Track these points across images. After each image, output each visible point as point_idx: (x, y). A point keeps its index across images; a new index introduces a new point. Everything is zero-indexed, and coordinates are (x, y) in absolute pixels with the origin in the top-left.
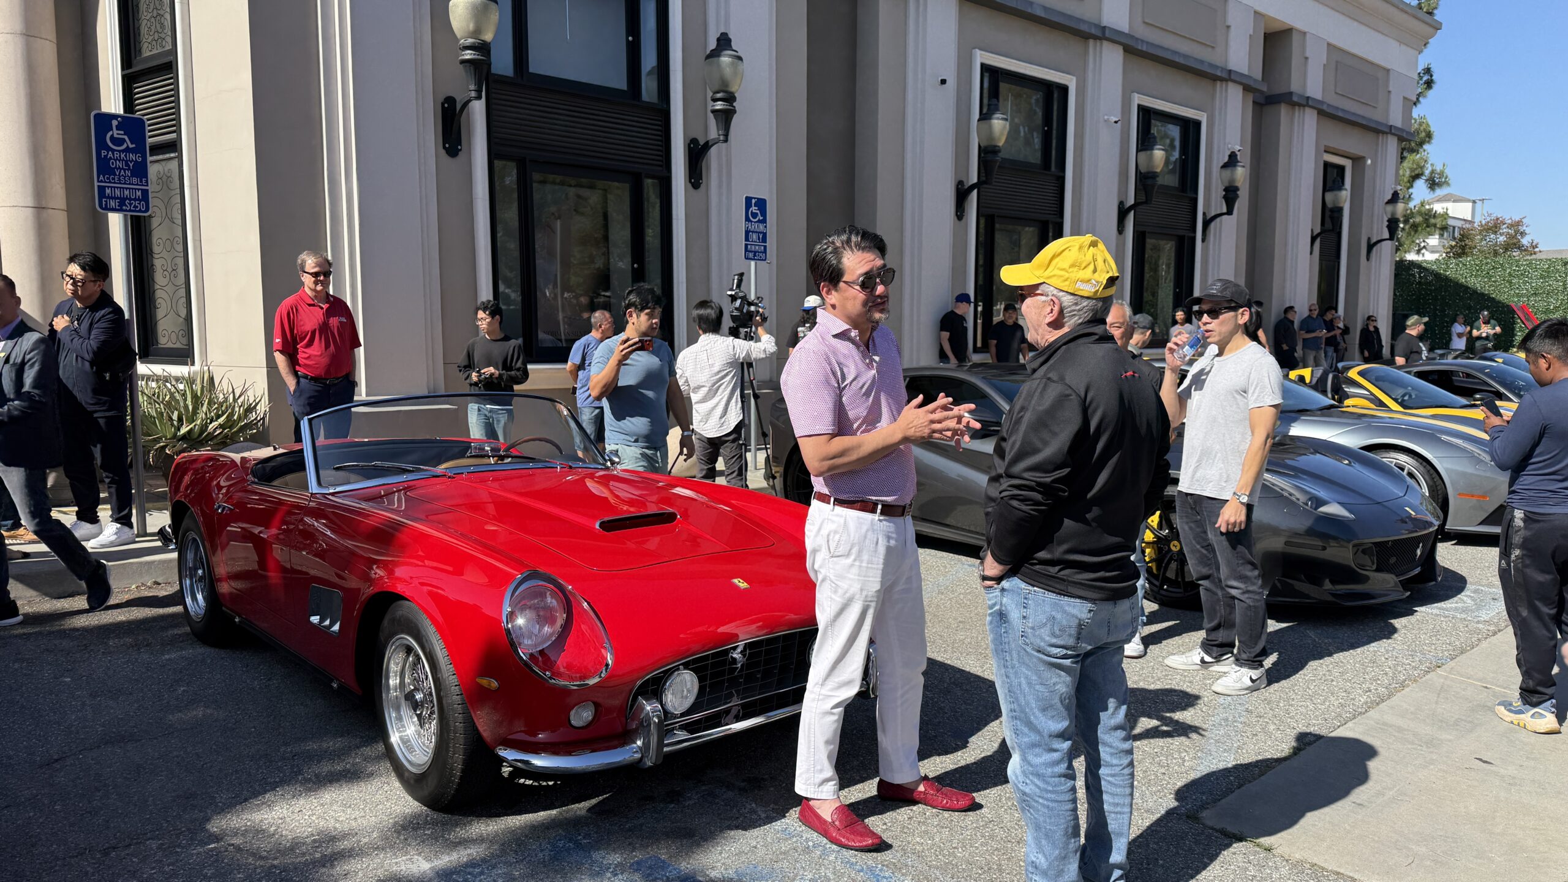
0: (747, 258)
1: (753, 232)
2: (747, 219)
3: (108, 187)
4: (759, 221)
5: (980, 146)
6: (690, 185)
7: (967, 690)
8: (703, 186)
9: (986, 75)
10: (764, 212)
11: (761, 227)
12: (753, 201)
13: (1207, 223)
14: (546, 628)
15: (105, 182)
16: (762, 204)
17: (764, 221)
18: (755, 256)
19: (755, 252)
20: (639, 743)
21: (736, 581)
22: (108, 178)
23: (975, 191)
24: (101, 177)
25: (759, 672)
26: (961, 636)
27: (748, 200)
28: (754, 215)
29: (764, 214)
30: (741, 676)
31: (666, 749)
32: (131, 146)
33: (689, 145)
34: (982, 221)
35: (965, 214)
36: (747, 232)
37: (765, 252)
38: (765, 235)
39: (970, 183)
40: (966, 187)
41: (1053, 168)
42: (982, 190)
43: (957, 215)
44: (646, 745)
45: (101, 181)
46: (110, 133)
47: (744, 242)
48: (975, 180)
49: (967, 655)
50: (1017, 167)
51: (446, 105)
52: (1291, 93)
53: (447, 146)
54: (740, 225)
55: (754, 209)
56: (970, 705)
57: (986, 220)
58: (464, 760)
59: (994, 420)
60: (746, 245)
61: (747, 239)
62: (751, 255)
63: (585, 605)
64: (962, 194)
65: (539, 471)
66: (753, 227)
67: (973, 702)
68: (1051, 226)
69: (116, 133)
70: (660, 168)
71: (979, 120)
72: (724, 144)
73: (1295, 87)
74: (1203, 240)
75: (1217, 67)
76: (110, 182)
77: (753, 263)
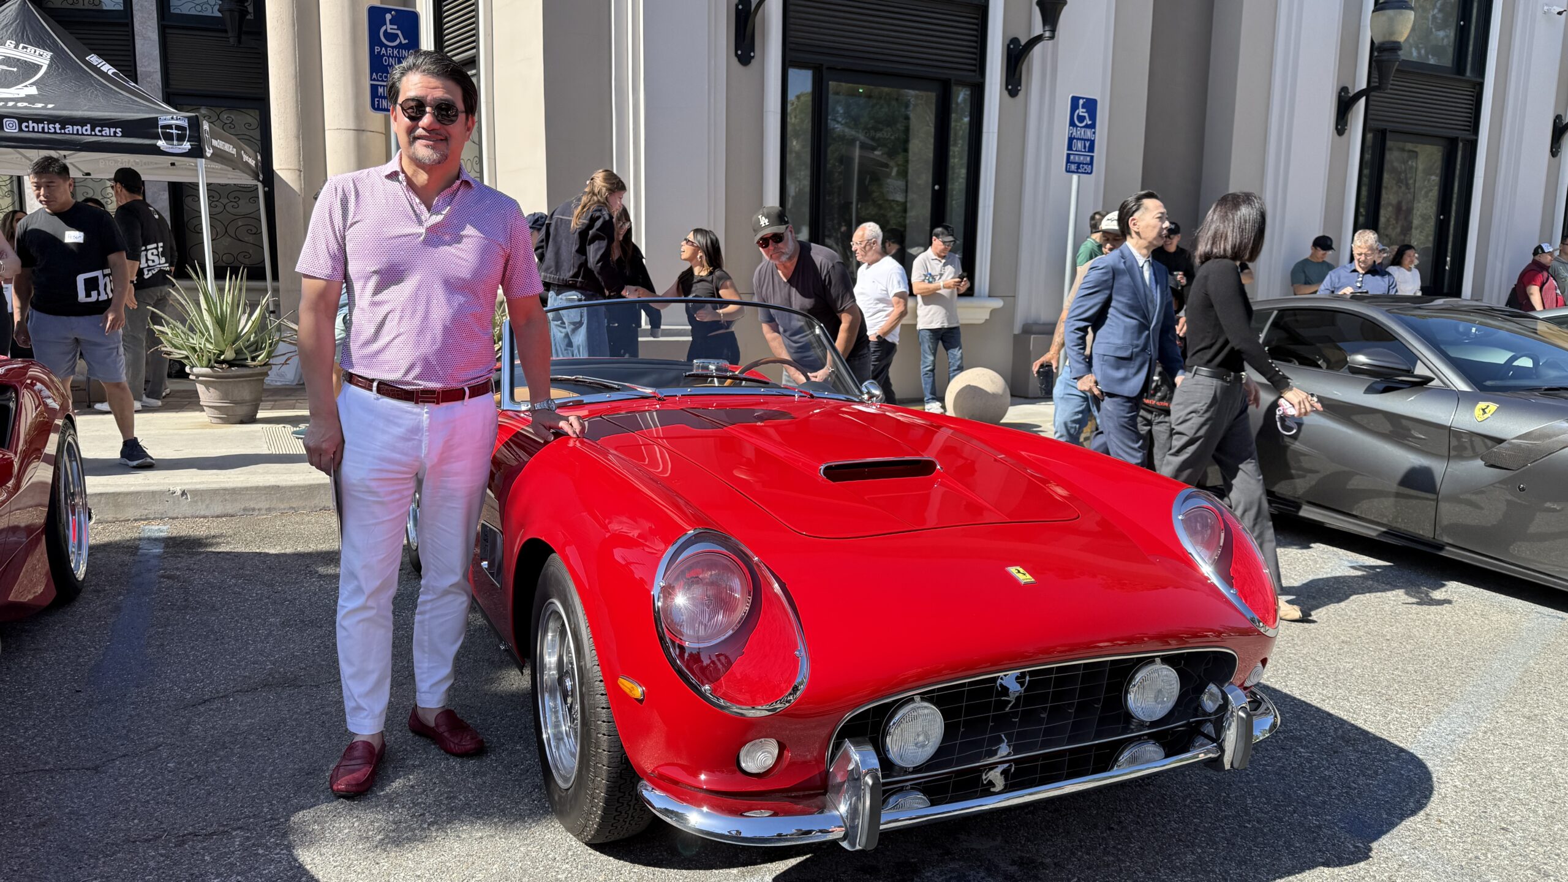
0: (1068, 171)
1: (1078, 139)
2: (1072, 124)
3: (381, 86)
4: (1087, 126)
5: (1372, 42)
6: (1006, 93)
7: (1363, 752)
8: (1021, 94)
10: (1093, 116)
11: (1089, 132)
12: (1081, 102)
14: (720, 617)
15: (378, 80)
16: (1091, 105)
17: (1092, 126)
18: (1078, 168)
19: (1079, 164)
20: (843, 808)
21: (1013, 570)
22: (381, 77)
23: (1363, 100)
24: (374, 75)
25: (1044, 709)
26: (1346, 663)
27: (1075, 100)
28: (1081, 119)
29: (1093, 117)
30: (1015, 714)
31: (882, 827)
32: (404, 42)
33: (1008, 46)
34: (1370, 136)
35: (1348, 127)
36: (1071, 140)
37: (1091, 163)
38: (1092, 142)
39: (1357, 90)
40: (1351, 94)
41: (1468, 73)
42: (1371, 98)
43: (1337, 128)
44: (854, 812)
45: (374, 80)
46: (384, 28)
47: (1066, 152)
48: (1364, 86)
49: (1360, 694)
50: (1417, 71)
51: (740, 7)
53: (739, 52)
54: (1062, 130)
55: (1081, 111)
56: (1371, 777)
57: (1375, 137)
58: (609, 787)
59: (1404, 367)
60: (1068, 155)
61: (1070, 148)
62: (1073, 167)
63: (776, 586)
64: (1344, 104)
65: (774, 398)
66: (1079, 133)
67: (1376, 772)
68: (1461, 145)
69: (390, 28)
70: (973, 74)
71: (1373, 12)
72: (1050, 42)
76: (383, 81)
77: (1075, 177)
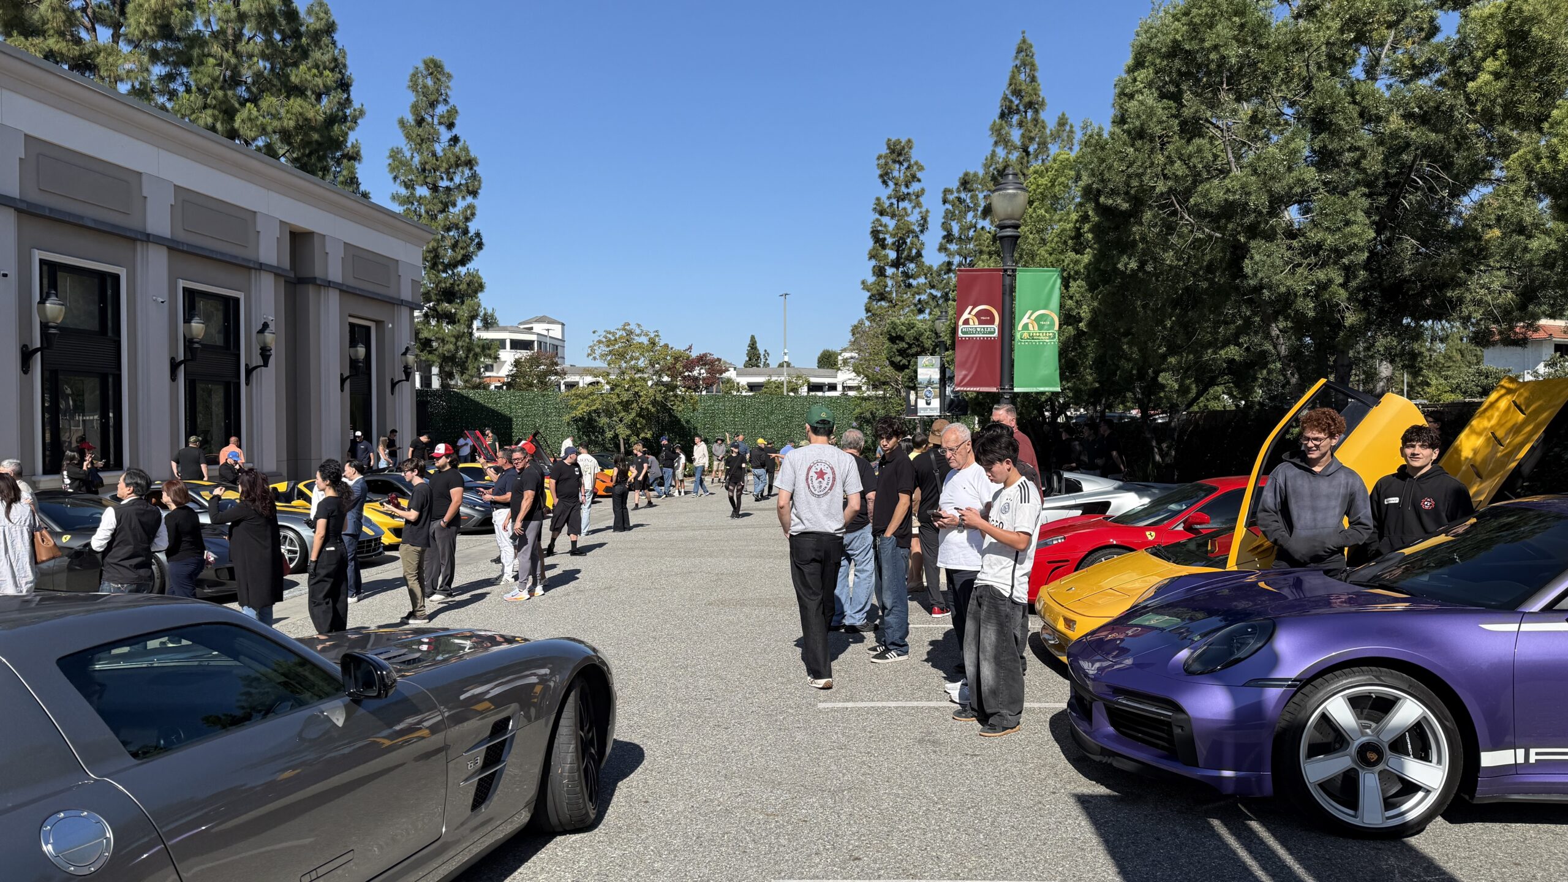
9: (45, 268)
13: (249, 372)
23: (39, 353)
35: (30, 369)
39: (34, 348)
40: (30, 350)
41: (110, 334)
42: (45, 351)
43: (22, 370)
52: (315, 278)
64: (26, 356)
68: (110, 377)
71: (39, 301)
73: (318, 273)
74: (247, 384)
75: (250, 261)
